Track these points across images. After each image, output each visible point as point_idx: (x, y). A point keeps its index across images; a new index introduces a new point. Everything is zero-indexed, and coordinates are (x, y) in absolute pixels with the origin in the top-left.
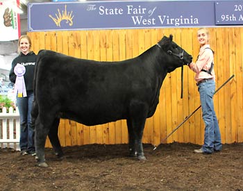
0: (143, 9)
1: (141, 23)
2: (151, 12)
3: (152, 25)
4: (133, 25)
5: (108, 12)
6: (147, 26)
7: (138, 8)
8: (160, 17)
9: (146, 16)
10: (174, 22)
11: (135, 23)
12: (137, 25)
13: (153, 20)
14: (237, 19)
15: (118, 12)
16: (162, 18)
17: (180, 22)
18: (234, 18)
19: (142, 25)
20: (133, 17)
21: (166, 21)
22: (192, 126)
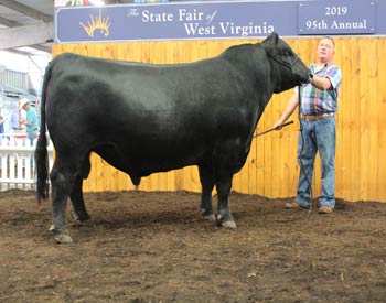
0: (200, 14)
1: (197, 32)
2: (210, 18)
3: (210, 35)
4: (185, 35)
5: (154, 18)
6: (204, 36)
7: (193, 13)
8: (222, 24)
9: (203, 23)
10: (240, 31)
11: (189, 33)
12: (191, 36)
13: (213, 28)
14: (329, 26)
15: (166, 17)
16: (225, 26)
17: (248, 31)
18: (324, 26)
19: (197, 35)
20: (186, 25)
21: (229, 30)
22: (260, 172)
